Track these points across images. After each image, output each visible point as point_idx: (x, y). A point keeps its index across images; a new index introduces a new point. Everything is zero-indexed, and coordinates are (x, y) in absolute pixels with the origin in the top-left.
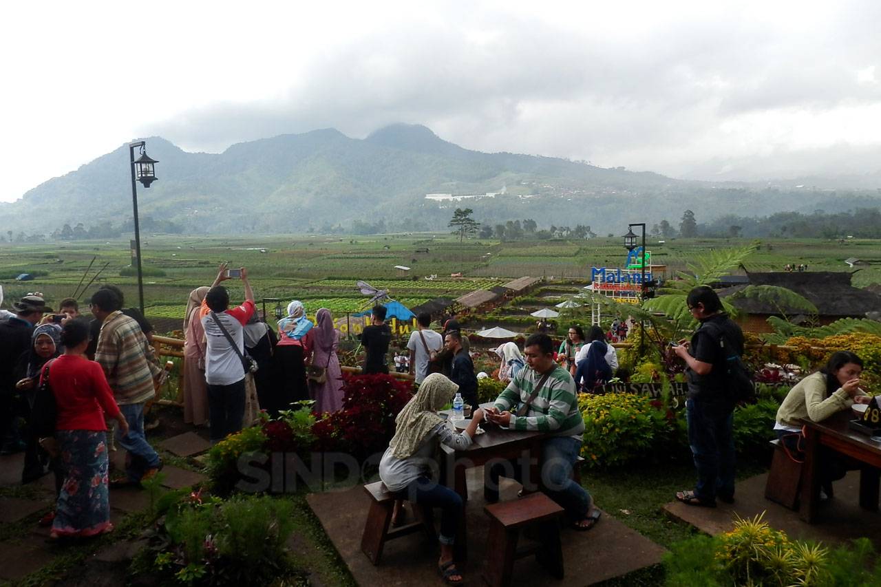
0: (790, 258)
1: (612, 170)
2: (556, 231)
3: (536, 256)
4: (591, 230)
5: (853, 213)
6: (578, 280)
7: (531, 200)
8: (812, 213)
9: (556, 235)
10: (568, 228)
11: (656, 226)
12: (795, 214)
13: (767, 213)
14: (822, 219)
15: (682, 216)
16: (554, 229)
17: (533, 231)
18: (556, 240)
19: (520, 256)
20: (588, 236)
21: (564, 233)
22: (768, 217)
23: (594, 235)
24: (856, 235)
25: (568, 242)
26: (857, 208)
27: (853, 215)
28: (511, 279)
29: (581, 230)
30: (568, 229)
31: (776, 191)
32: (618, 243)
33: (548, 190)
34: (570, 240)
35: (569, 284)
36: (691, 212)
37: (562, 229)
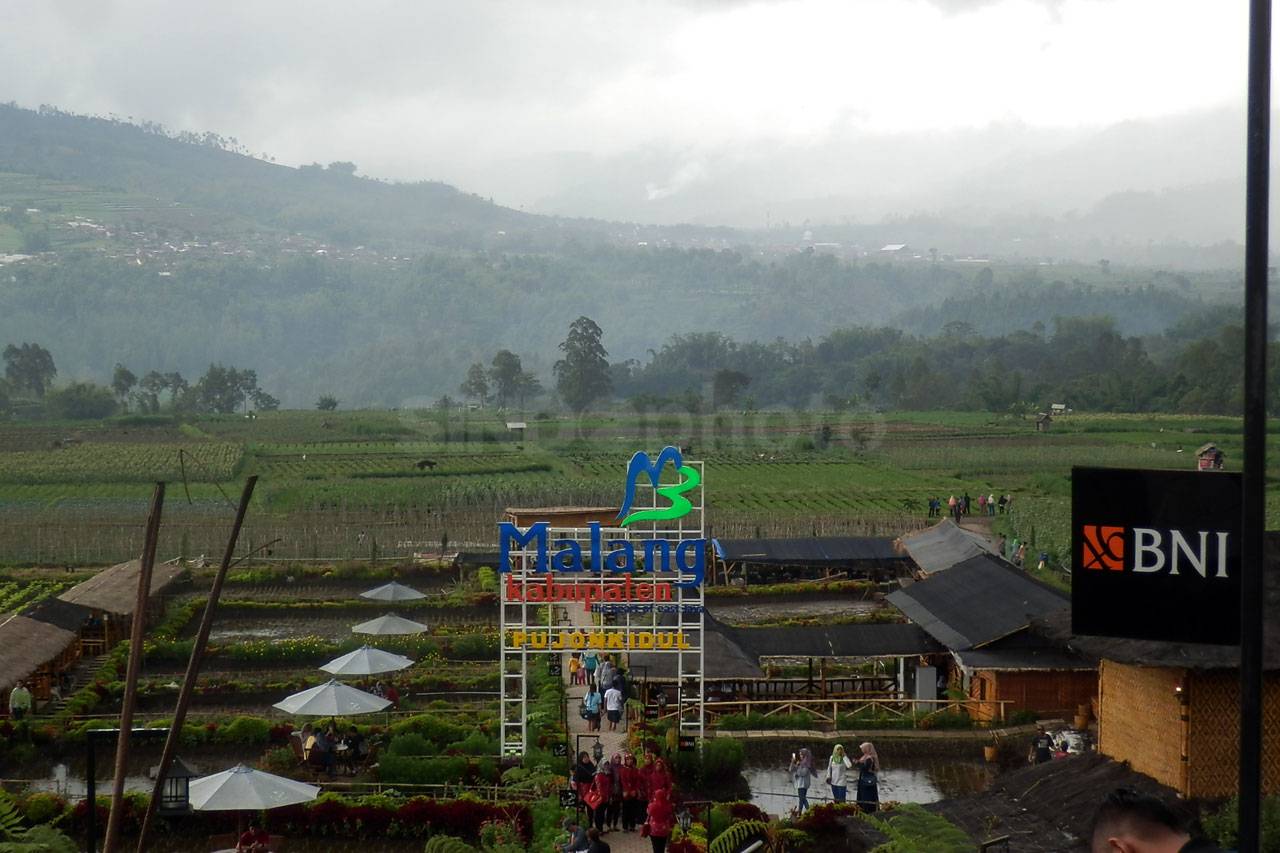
0: (925, 475)
1: (310, 173)
2: (135, 389)
3: (90, 480)
4: (258, 385)
5: (1049, 334)
6: (308, 568)
7: (24, 273)
8: (935, 334)
9: (131, 403)
10: (177, 376)
11: (476, 371)
12: (890, 336)
13: (813, 329)
14: (966, 351)
15: (564, 338)
16: (125, 379)
17: (40, 391)
18: (138, 422)
19: (31, 482)
20: (247, 406)
21: (165, 396)
22: (816, 343)
23: (268, 403)
24: (1071, 401)
25: (186, 427)
26: (1058, 320)
27: (1047, 341)
28: (85, 571)
29: (224, 384)
30: (177, 380)
31: (828, 260)
32: (368, 431)
33: (91, 235)
34: (193, 421)
35: (278, 582)
36: (592, 324)
37: (156, 380)
